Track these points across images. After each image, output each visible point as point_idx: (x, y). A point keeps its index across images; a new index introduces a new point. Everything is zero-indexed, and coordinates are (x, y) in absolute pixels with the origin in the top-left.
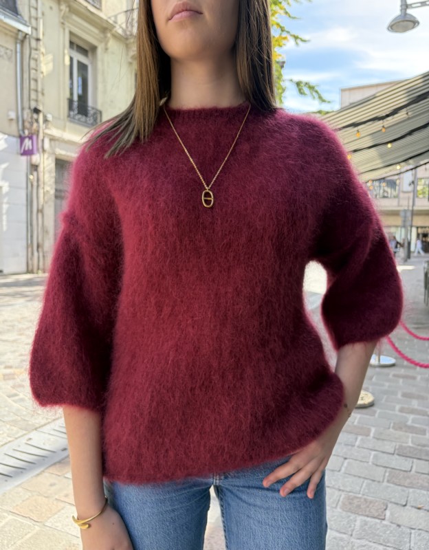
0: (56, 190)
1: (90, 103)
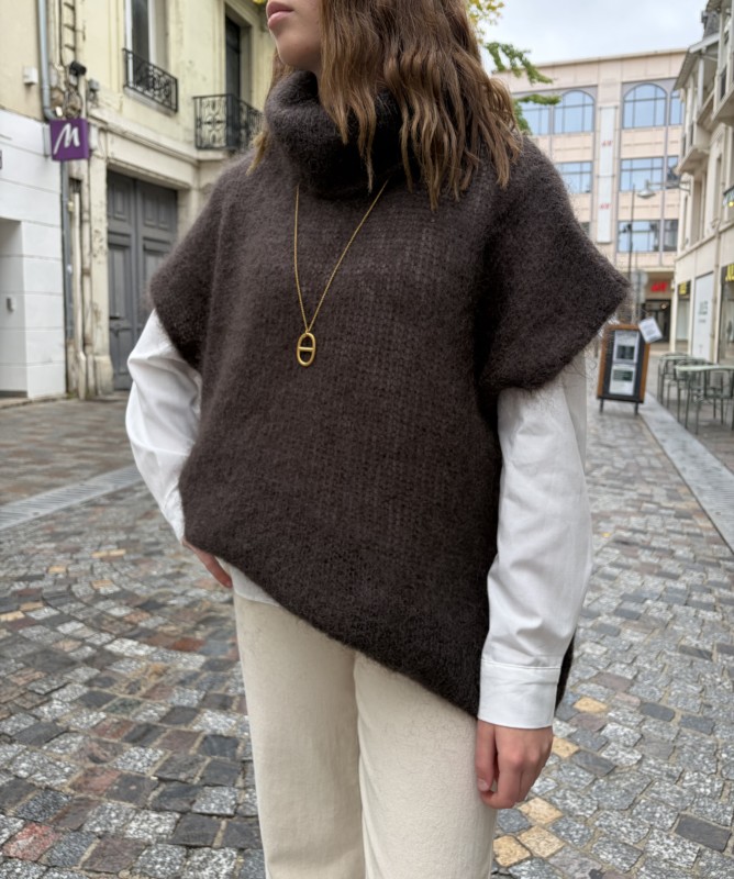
0: (110, 232)
1: (153, 59)
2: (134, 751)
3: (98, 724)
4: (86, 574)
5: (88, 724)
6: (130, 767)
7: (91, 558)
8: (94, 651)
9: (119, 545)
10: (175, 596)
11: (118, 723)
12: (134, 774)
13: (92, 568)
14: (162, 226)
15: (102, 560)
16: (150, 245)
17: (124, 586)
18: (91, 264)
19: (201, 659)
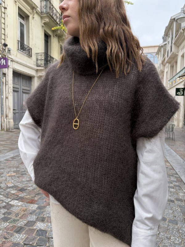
0: (13, 87)
1: (25, 43)
2: (17, 235)
3: (6, 227)
4: (5, 181)
5: (3, 227)
6: (16, 240)
7: (6, 176)
8: (6, 204)
9: (14, 172)
10: (29, 187)
11: (12, 226)
12: (17, 242)
13: (6, 179)
14: (27, 86)
15: (9, 176)
16: (24, 91)
17: (15, 184)
18: (8, 96)
19: (36, 206)
